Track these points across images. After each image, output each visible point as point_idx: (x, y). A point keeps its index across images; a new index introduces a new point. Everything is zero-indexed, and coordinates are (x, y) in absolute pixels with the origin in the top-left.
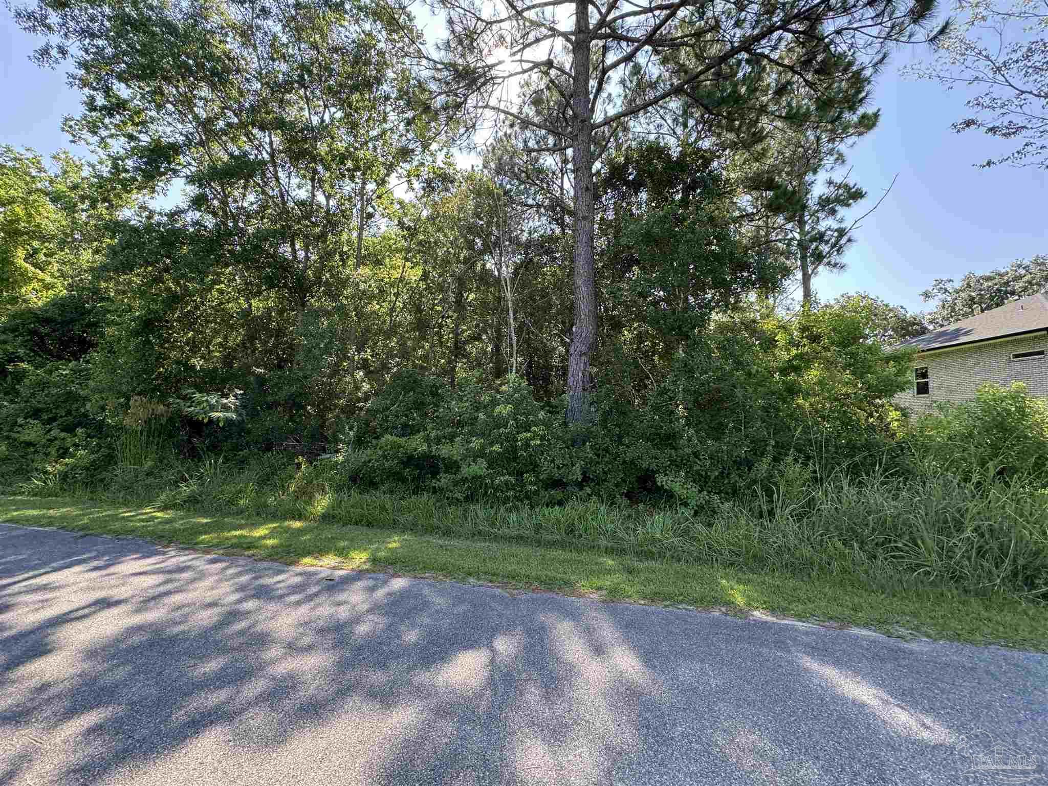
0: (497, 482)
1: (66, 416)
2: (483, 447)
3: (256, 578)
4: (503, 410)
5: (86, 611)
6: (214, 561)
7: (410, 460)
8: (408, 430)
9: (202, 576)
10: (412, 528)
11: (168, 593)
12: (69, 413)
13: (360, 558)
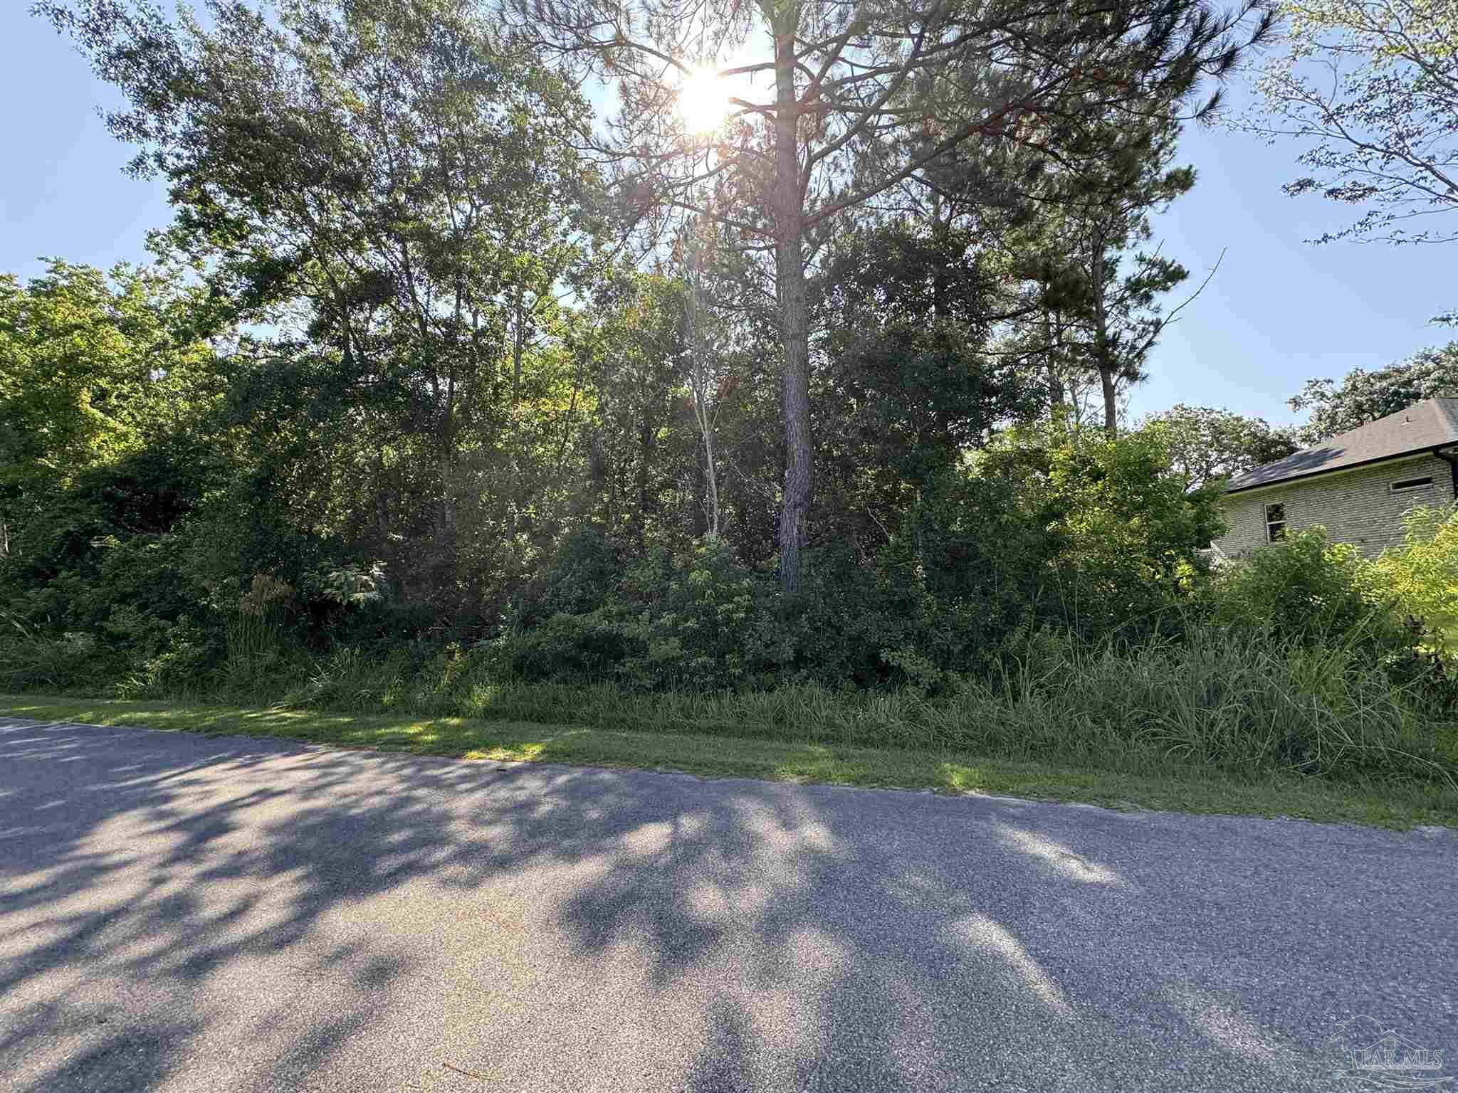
0: (693, 664)
1: (159, 601)
2: (676, 623)
3: (420, 770)
4: (698, 577)
5: (252, 799)
6: (372, 756)
7: (586, 643)
8: (584, 606)
9: (361, 770)
10: (592, 722)
11: (330, 784)
12: (162, 597)
13: (533, 750)
